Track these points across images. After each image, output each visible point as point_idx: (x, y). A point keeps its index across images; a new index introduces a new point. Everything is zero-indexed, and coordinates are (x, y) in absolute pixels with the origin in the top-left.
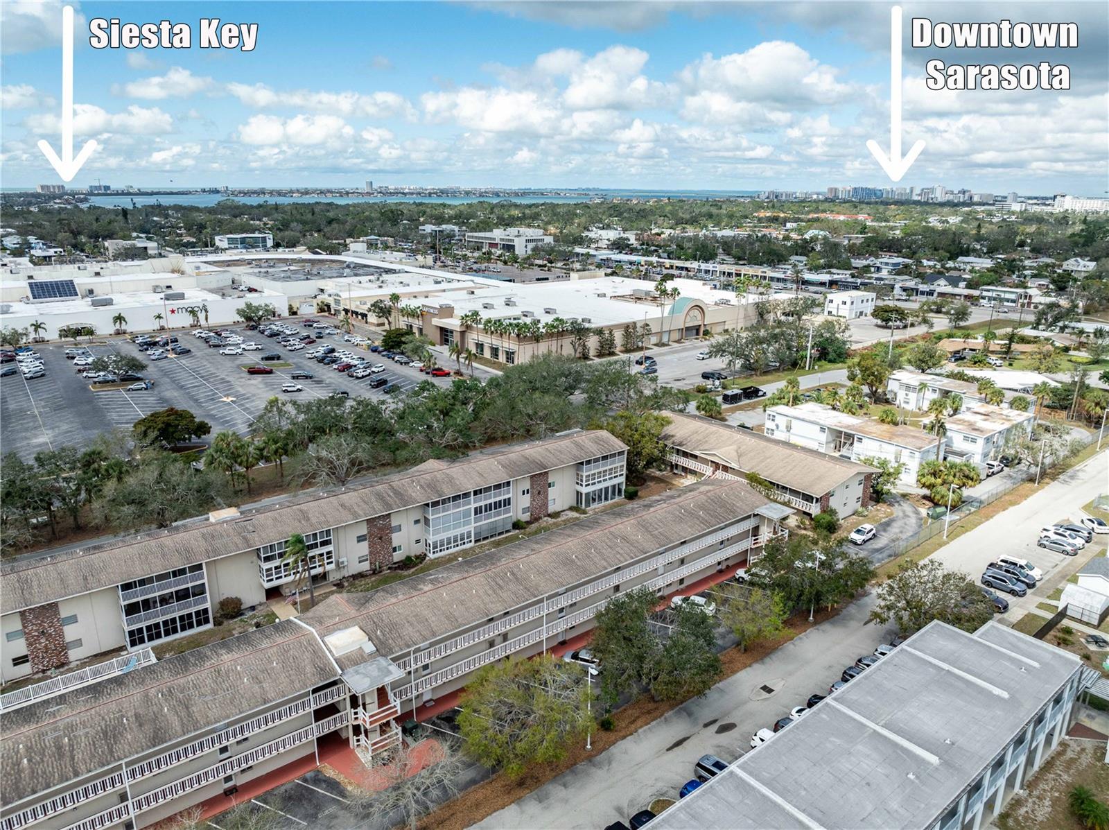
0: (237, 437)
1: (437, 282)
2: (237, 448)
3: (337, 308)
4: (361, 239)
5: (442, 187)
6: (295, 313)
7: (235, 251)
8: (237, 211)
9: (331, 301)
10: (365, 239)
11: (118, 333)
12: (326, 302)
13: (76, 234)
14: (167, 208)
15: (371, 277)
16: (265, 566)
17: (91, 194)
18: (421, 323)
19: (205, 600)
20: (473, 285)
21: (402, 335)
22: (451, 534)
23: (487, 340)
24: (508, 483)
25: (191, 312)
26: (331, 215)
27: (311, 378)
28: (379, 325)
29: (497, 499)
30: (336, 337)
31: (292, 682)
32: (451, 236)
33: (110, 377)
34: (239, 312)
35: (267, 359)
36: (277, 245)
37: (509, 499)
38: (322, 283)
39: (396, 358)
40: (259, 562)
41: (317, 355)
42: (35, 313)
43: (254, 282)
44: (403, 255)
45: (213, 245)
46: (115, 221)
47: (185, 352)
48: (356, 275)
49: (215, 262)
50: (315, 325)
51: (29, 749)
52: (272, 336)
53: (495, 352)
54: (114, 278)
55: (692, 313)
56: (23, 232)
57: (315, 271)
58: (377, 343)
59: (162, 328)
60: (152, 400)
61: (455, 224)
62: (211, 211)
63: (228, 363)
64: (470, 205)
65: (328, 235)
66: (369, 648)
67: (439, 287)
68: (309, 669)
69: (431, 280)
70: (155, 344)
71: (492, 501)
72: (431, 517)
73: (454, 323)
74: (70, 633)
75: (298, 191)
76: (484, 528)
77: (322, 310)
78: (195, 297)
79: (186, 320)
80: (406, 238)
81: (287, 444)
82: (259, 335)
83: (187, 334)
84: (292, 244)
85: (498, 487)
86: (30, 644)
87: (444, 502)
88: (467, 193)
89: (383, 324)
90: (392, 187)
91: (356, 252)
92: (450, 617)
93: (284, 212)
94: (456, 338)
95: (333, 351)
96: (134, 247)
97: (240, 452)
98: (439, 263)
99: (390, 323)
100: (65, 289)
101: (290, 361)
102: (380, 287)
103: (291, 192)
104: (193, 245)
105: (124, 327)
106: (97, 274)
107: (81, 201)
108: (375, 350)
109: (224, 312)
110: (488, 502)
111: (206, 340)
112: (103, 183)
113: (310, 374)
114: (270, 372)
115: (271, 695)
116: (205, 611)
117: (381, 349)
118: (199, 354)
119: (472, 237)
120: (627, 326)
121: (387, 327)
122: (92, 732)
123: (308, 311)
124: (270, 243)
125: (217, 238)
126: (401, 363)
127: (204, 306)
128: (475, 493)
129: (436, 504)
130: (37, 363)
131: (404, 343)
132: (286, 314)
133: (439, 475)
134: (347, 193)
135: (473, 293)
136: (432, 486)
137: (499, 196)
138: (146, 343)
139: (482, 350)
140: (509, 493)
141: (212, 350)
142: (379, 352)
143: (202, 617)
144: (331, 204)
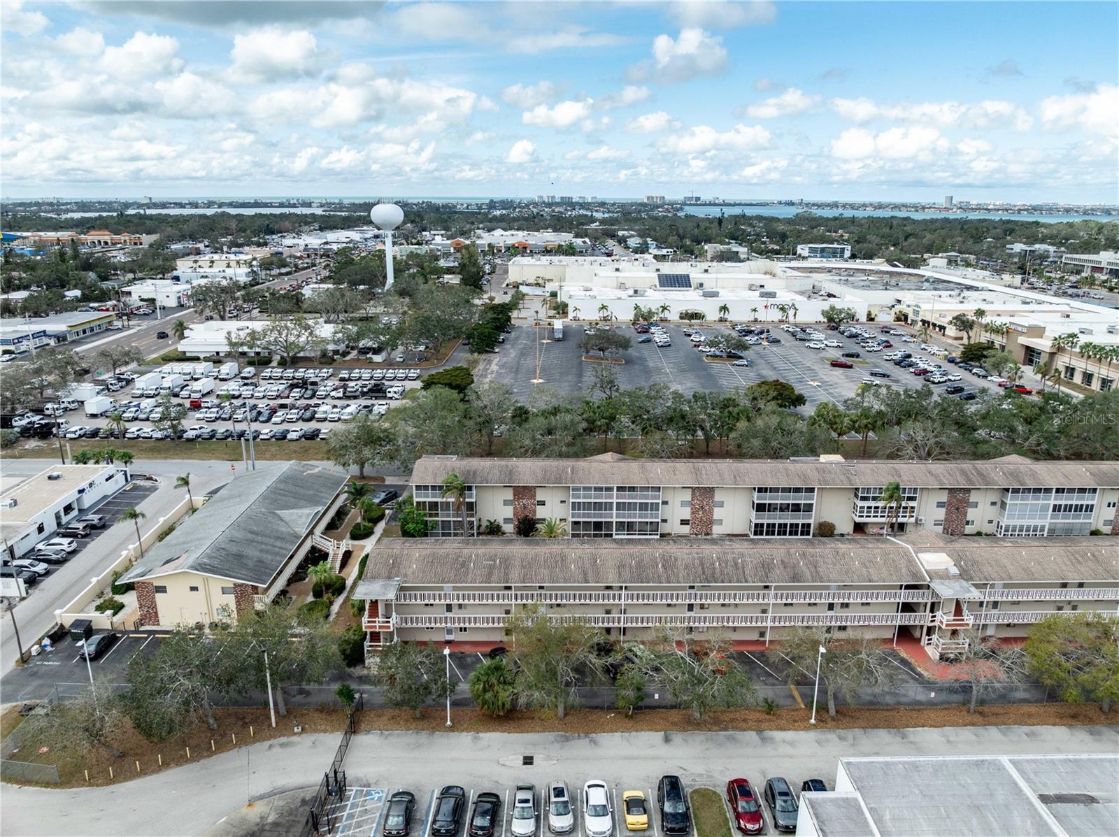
0: (835, 409)
1: (1025, 303)
2: (834, 417)
3: (915, 318)
4: (940, 255)
5: (1035, 203)
6: (872, 320)
7: (816, 259)
8: (815, 222)
9: (910, 312)
10: (945, 254)
11: (721, 320)
12: (904, 311)
13: (682, 237)
14: (751, 218)
15: (952, 293)
16: (860, 504)
17: (684, 204)
18: (1005, 340)
19: (810, 517)
20: (1068, 309)
21: (984, 349)
22: (1025, 522)
23: (1080, 365)
24: (1094, 490)
25: (782, 309)
26: (908, 229)
27: (888, 376)
28: (956, 339)
29: (1079, 503)
30: (912, 345)
31: (891, 575)
32: (1044, 257)
33: (718, 353)
34: (824, 313)
35: (848, 355)
36: (853, 256)
37: (1092, 506)
38: (899, 294)
39: (974, 371)
40: (856, 500)
41: (894, 358)
42: (663, 298)
43: (833, 288)
44: (987, 273)
45: (795, 254)
46: (710, 228)
47: (776, 341)
48: (935, 289)
49: (798, 268)
50: (892, 332)
51: (718, 558)
52: (851, 336)
53: (1088, 377)
54: (719, 276)
56: (642, 235)
57: (893, 282)
58: (954, 355)
59: (756, 320)
60: (752, 375)
61: (1050, 244)
62: (789, 222)
63: (812, 354)
64: (1070, 225)
65: (905, 249)
66: (954, 570)
67: (1026, 307)
68: (904, 570)
69: (1018, 300)
70: (751, 332)
71: (1074, 503)
72: (1008, 502)
73: (1044, 344)
74: (718, 513)
75: (871, 205)
76: (1059, 526)
77: (898, 319)
78: (784, 297)
79: (776, 315)
80: (989, 255)
81: (876, 422)
82: (839, 335)
83: (776, 327)
84: (869, 256)
85: (1082, 490)
86: (693, 513)
87: (1024, 491)
88: (1067, 211)
89: (961, 338)
90: (974, 202)
91: (936, 266)
92: (1026, 570)
93: (860, 225)
94: (1043, 359)
95: (909, 356)
96: (729, 251)
97: (837, 420)
98: (1026, 285)
99: (969, 338)
100: (682, 282)
101: (868, 360)
102: (962, 302)
103: (864, 205)
104: (777, 252)
105: (727, 316)
106: (706, 271)
107: (678, 210)
108: (952, 361)
109: (810, 312)
110: (1069, 503)
111: (793, 334)
112: (696, 195)
113: (888, 373)
114: (851, 367)
115: (875, 578)
116: (809, 525)
117: (958, 360)
118: (787, 344)
119: (1071, 259)
121: (965, 341)
122: (755, 562)
123: (886, 318)
124: (847, 254)
125: (799, 247)
126: (979, 376)
127: (793, 305)
128: (1058, 491)
129: (1016, 491)
130: (665, 336)
131: (986, 357)
132: (863, 319)
133: (1022, 468)
134: (924, 208)
135: (1068, 316)
136: (1014, 475)
137: (1109, 214)
138: (744, 331)
139: (1072, 375)
140: (1093, 499)
141: (798, 342)
142: (957, 364)
143: (806, 529)
144: (907, 219)
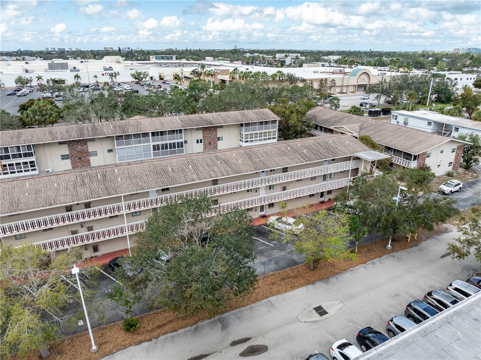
3: (182, 76)
6: (162, 79)
11: (76, 83)
12: (178, 74)
18: (213, 79)
24: (181, 131)
25: (112, 75)
29: (172, 142)
34: (132, 75)
37: (182, 143)
50: (167, 82)
55: (362, 77)
59: (97, 82)
71: (168, 142)
72: (116, 147)
77: (176, 79)
82: (139, 85)
85: (172, 132)
87: (127, 137)
100: (63, 66)
105: (79, 80)
106: (82, 62)
110: (164, 142)
120: (322, 80)
125: (151, 57)
127: (118, 73)
129: (120, 138)
132: (158, 79)
136: (122, 127)
140: (181, 138)
